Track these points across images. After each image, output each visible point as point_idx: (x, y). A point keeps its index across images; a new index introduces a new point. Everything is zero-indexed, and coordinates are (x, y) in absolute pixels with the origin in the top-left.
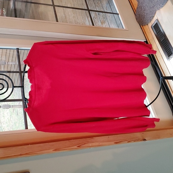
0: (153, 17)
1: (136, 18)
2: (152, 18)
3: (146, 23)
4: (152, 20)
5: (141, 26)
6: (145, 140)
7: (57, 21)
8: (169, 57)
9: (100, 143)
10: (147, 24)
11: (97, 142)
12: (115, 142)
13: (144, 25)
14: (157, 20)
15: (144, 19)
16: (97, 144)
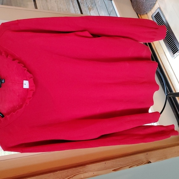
0: (155, 4)
1: (132, 6)
2: (153, 6)
3: (145, 11)
4: (152, 8)
5: (139, 15)
6: (150, 162)
7: (36, 8)
8: (174, 54)
9: (94, 172)
10: (147, 13)
11: (91, 171)
12: (113, 169)
13: (143, 15)
14: (159, 8)
15: (142, 7)
16: (91, 174)
